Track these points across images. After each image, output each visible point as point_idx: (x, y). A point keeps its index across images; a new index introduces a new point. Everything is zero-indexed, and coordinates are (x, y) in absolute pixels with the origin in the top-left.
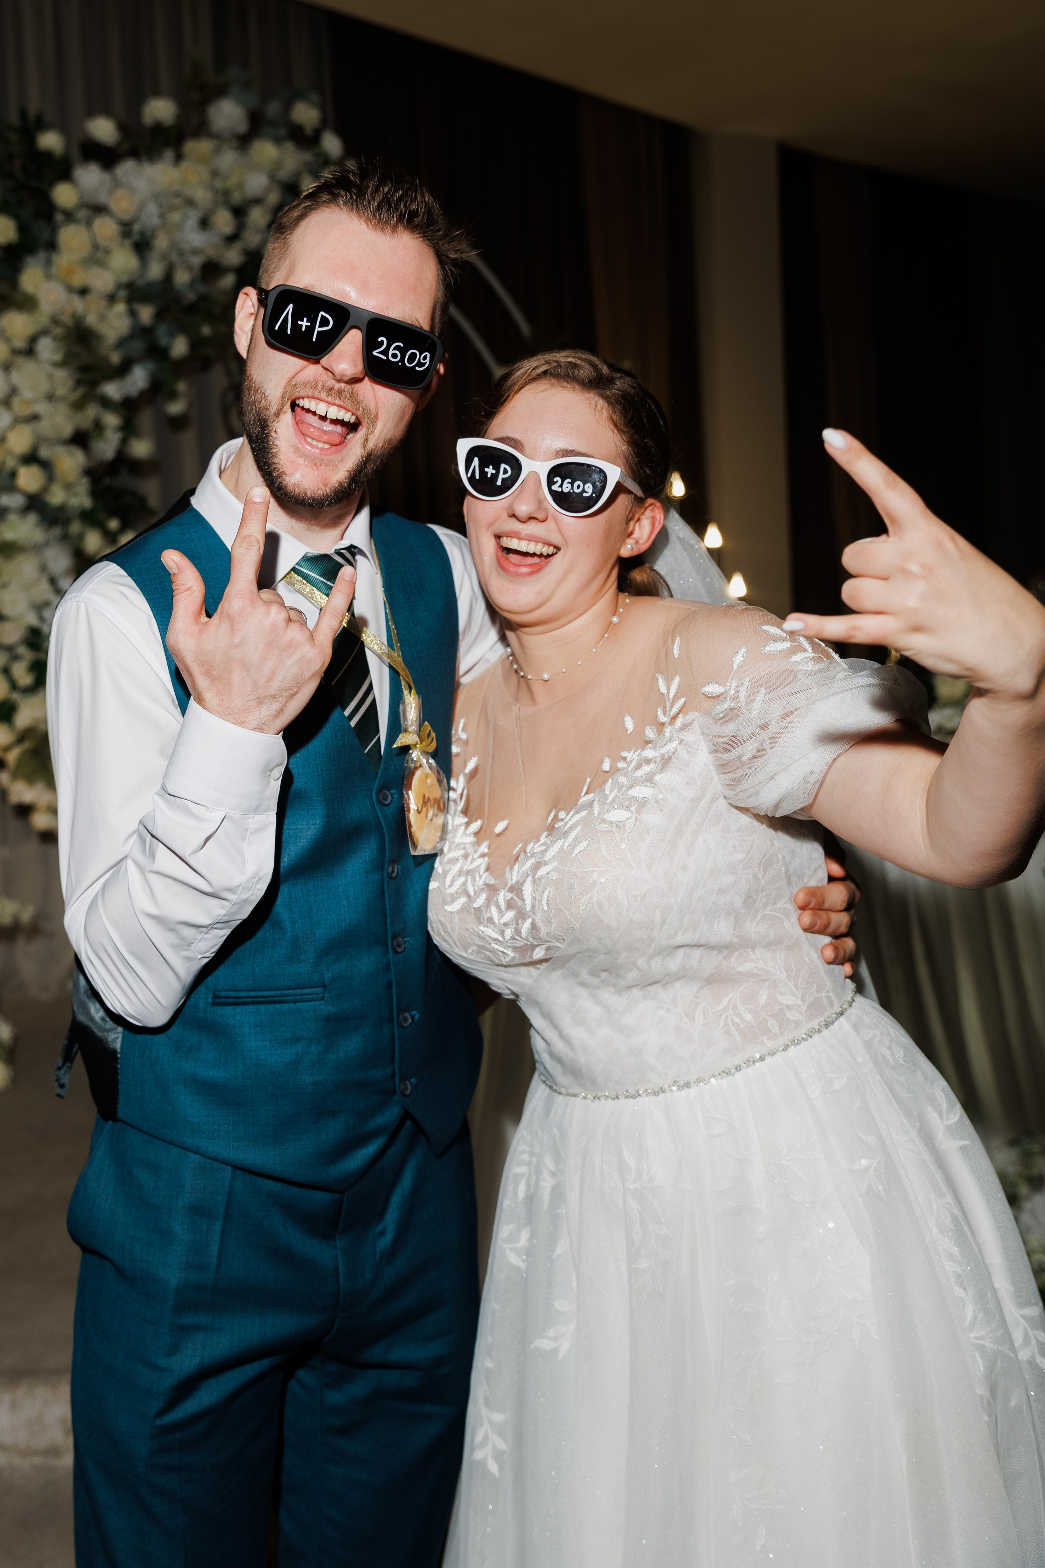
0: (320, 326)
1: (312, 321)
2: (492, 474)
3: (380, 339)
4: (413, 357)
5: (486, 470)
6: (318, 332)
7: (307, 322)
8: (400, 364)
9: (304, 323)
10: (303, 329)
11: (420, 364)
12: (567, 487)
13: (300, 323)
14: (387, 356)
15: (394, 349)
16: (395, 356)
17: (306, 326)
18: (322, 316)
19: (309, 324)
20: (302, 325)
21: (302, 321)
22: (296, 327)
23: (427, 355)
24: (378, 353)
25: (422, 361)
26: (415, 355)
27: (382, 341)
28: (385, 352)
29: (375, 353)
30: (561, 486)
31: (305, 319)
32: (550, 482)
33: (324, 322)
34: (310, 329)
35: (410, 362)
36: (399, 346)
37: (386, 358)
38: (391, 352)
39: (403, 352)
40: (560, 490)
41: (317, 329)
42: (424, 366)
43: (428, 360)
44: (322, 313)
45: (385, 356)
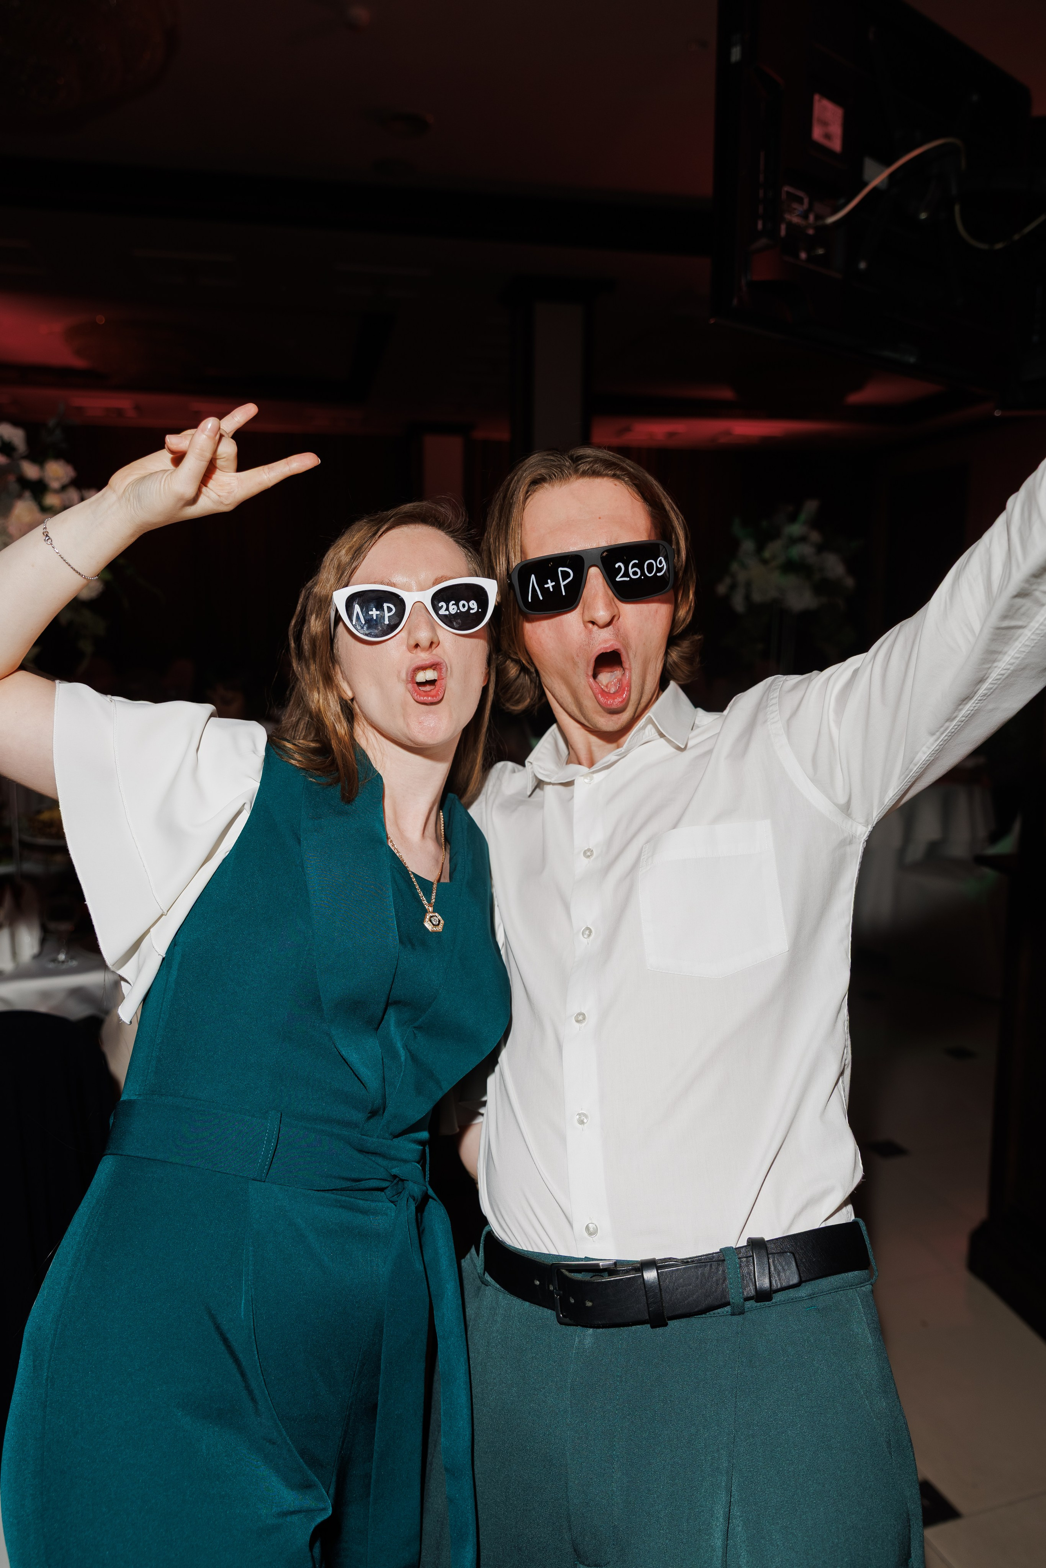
0: (563, 582)
1: (555, 579)
2: (377, 615)
3: (617, 566)
4: (650, 566)
5: (370, 613)
6: (564, 585)
7: (551, 582)
8: (643, 577)
9: (550, 585)
10: (551, 590)
11: (659, 570)
13: (546, 586)
14: (628, 576)
15: (632, 568)
16: (635, 573)
17: (552, 586)
18: (561, 571)
19: (554, 583)
20: (549, 587)
21: (548, 583)
22: (545, 591)
23: (661, 560)
24: (621, 577)
25: (660, 566)
26: (652, 563)
27: (620, 567)
28: (626, 574)
29: (618, 579)
30: (447, 609)
31: (549, 581)
33: (565, 575)
34: (557, 587)
35: (650, 572)
36: (635, 563)
37: (629, 579)
38: (631, 571)
39: (640, 566)
40: (447, 613)
41: (562, 584)
42: (663, 569)
43: (664, 563)
44: (560, 569)
45: (628, 577)
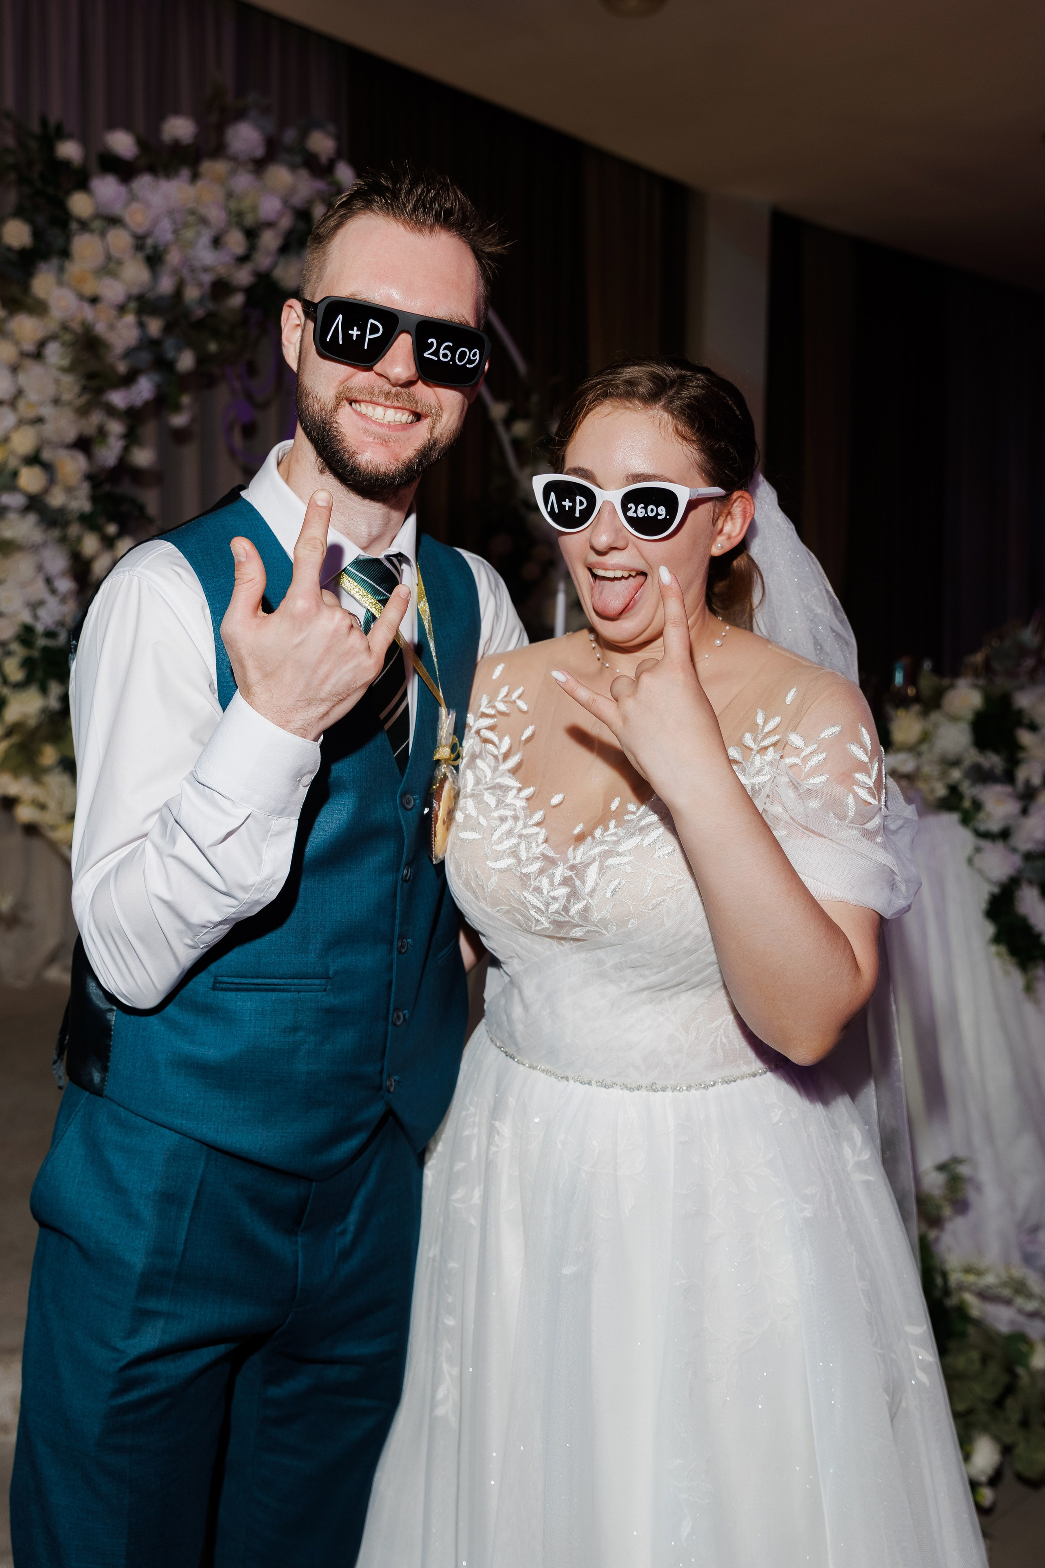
0: (370, 334)
1: (362, 329)
2: (569, 506)
3: (430, 341)
4: (463, 354)
5: (564, 503)
6: (369, 339)
7: (357, 330)
8: (451, 363)
9: (355, 332)
10: (354, 338)
11: (470, 362)
12: (641, 513)
13: (350, 332)
14: (438, 356)
15: (444, 349)
16: (445, 356)
17: (357, 335)
18: (371, 323)
19: (359, 333)
20: (353, 335)
21: (353, 330)
22: (347, 337)
23: (476, 352)
24: (429, 354)
25: (473, 359)
26: (465, 352)
27: (432, 343)
28: (436, 353)
29: (426, 355)
31: (355, 328)
32: (625, 509)
33: (374, 329)
34: (361, 338)
35: (460, 361)
36: (449, 345)
37: (437, 359)
38: (442, 352)
39: (453, 350)
41: (368, 337)
42: (474, 362)
43: (478, 356)
44: (371, 321)
45: (436, 357)
